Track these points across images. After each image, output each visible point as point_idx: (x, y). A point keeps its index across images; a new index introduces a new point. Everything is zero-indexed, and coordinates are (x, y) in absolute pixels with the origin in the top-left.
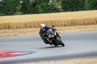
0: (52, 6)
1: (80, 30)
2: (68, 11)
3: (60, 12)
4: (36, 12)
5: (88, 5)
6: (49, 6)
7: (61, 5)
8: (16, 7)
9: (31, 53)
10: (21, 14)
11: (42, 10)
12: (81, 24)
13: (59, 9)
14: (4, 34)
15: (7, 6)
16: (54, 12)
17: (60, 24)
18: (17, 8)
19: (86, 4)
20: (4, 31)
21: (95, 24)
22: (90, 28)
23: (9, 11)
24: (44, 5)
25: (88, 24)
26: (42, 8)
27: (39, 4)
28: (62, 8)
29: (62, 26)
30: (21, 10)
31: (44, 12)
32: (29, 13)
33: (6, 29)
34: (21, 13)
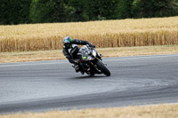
1: (20, 59)
5: (35, 13)
12: (22, 49)
19: (33, 12)
21: (48, 49)
22: (39, 56)
25: (36, 48)
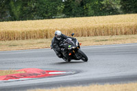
0: (108, 5)
2: (130, 13)
3: (119, 14)
4: (84, 14)
6: (102, 5)
7: (121, 4)
8: (56, 7)
9: (78, 72)
10: (64, 17)
11: (93, 11)
13: (117, 9)
14: (39, 45)
15: (44, 6)
16: (110, 14)
17: (119, 31)
18: (59, 8)
20: (39, 40)
23: (47, 13)
24: (95, 5)
26: (93, 8)
27: (89, 2)
28: (121, 8)
29: (122, 34)
30: (64, 12)
31: (96, 14)
32: (74, 16)
33: (42, 38)
34: (64, 15)
